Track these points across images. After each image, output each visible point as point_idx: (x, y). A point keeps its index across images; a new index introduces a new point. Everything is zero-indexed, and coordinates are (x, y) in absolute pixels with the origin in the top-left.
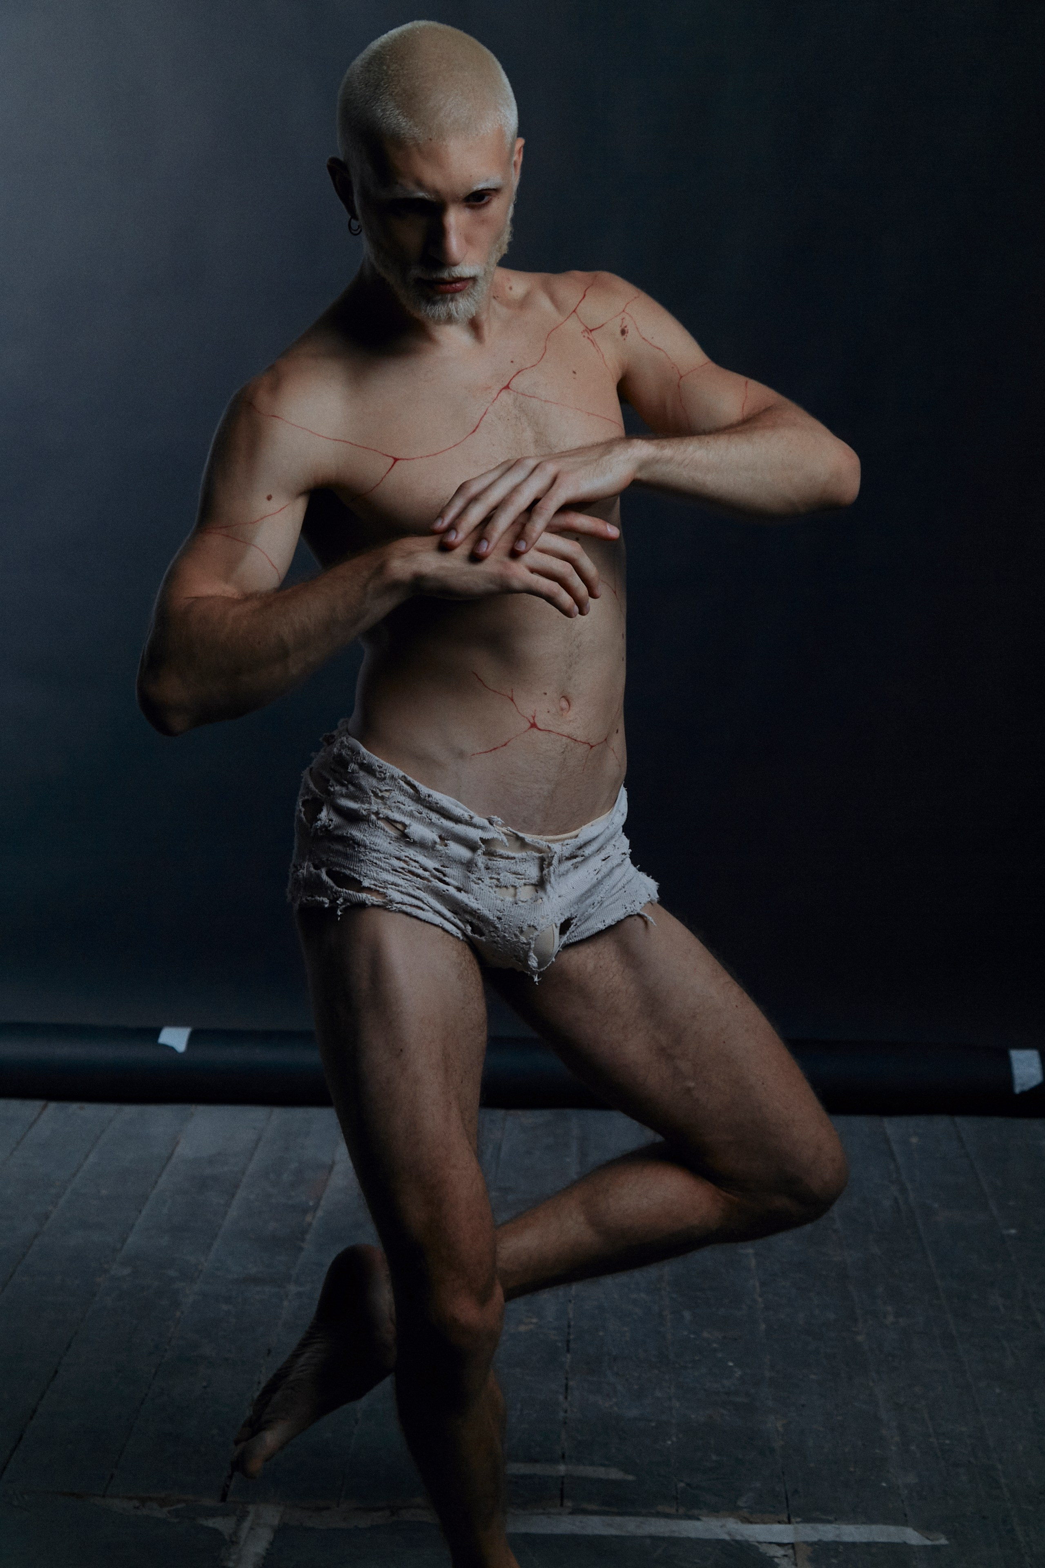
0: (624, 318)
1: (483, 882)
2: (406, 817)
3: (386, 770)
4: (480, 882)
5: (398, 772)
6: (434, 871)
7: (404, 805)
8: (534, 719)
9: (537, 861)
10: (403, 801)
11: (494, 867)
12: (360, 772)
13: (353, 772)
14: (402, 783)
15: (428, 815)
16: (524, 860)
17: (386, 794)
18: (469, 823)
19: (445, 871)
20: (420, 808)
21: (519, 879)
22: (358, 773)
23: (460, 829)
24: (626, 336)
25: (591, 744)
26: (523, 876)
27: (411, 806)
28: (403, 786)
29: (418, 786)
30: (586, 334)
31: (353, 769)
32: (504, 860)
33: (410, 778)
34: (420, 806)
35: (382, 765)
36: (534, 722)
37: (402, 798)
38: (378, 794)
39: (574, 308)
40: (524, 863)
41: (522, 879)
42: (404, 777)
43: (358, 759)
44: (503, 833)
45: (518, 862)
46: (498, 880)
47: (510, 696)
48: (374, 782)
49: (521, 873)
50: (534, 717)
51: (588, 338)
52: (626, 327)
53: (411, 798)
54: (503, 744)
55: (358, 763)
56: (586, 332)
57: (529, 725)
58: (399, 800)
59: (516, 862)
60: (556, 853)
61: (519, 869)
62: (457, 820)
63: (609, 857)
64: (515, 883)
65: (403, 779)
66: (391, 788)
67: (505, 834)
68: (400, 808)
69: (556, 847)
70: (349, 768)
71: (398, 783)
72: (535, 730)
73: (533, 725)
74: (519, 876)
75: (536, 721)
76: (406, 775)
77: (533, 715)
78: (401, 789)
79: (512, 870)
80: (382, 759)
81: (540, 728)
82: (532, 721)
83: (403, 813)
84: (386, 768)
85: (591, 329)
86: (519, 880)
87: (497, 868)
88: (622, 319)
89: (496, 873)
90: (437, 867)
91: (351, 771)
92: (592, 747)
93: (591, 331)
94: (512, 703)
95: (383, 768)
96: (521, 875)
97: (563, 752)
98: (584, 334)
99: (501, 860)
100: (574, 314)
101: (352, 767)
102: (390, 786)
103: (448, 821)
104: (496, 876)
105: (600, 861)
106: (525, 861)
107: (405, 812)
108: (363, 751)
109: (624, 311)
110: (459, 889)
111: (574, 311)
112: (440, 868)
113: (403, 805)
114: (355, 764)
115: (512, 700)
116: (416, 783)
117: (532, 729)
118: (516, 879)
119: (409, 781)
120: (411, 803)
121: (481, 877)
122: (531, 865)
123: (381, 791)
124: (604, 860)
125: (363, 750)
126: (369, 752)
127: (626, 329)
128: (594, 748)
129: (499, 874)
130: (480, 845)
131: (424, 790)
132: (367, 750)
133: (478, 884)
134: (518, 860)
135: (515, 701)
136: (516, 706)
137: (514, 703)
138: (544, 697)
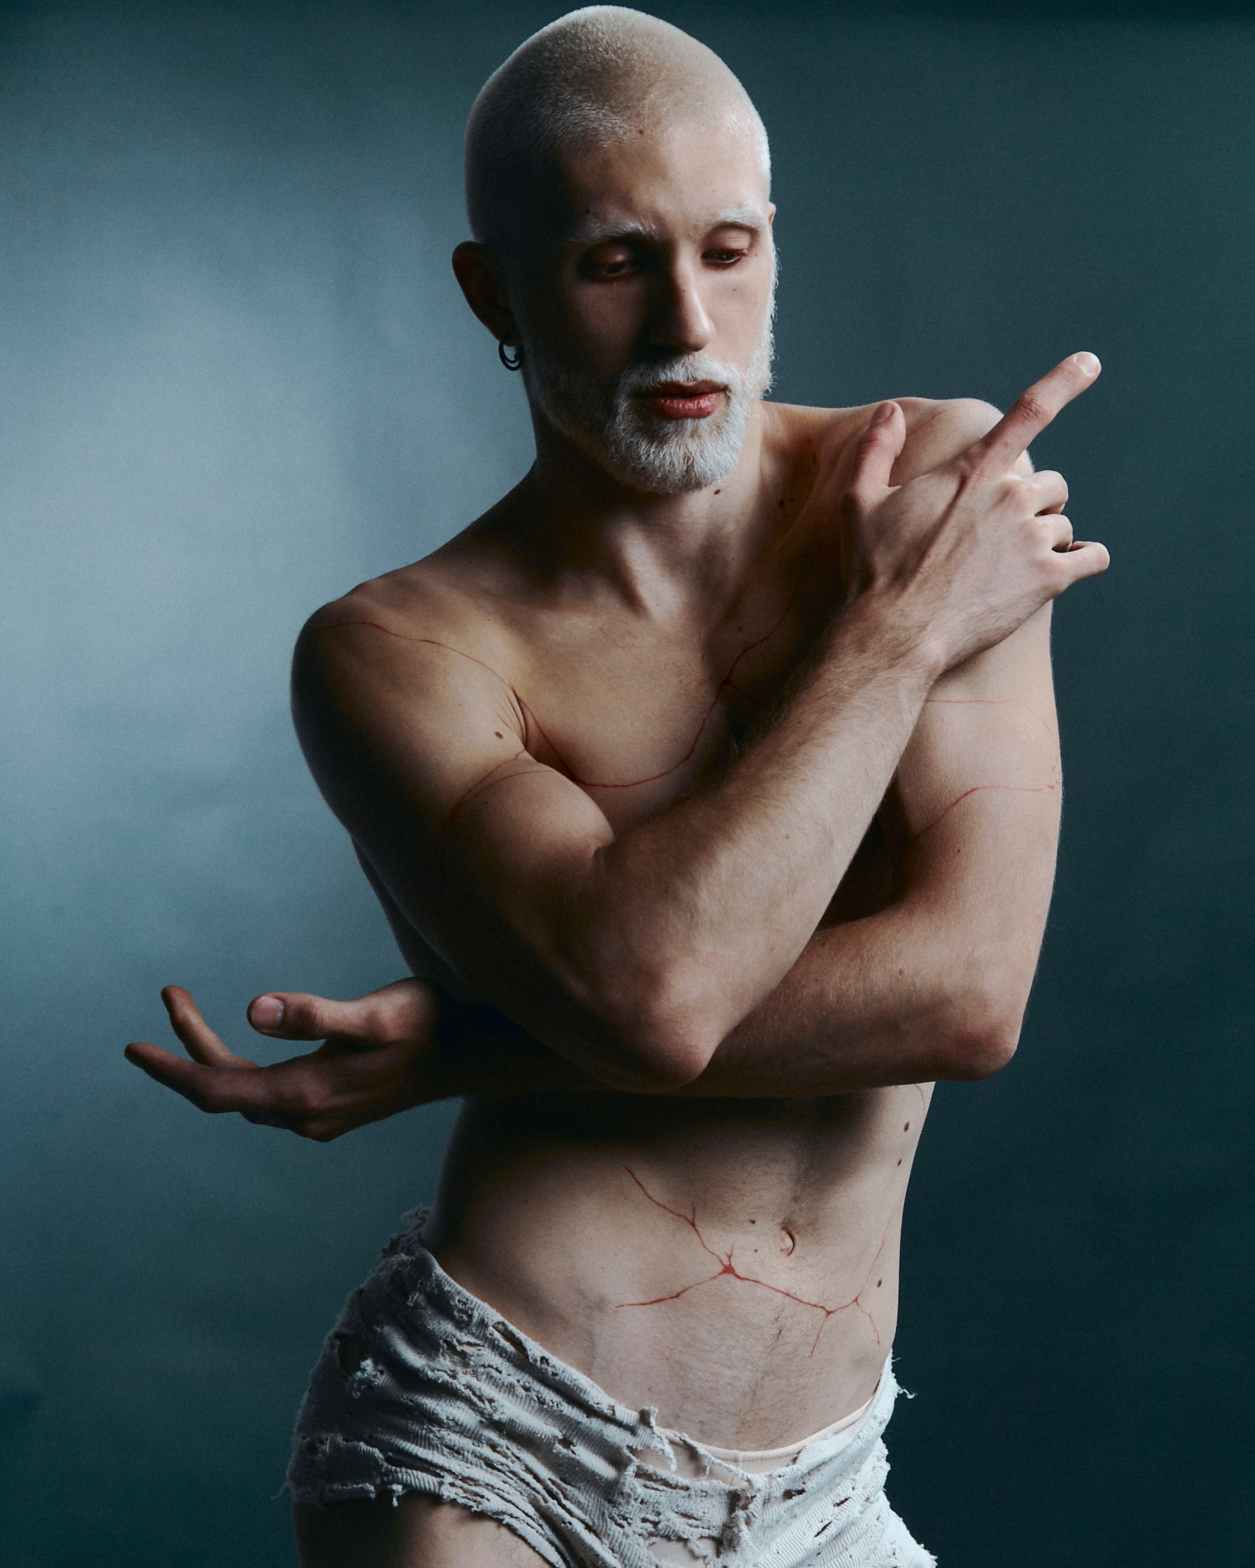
1: (629, 1524)
2: (502, 1394)
3: (472, 1309)
4: (624, 1523)
5: (493, 1315)
6: (549, 1482)
7: (500, 1372)
8: (729, 1260)
9: (725, 1499)
10: (499, 1366)
11: (651, 1500)
12: (428, 1307)
13: (417, 1305)
14: (497, 1335)
15: (539, 1396)
16: (704, 1494)
17: (467, 1349)
18: (610, 1419)
19: (566, 1489)
20: (526, 1379)
21: (691, 1526)
22: (424, 1308)
23: (595, 1424)
25: (827, 1308)
26: (698, 1523)
27: (510, 1374)
28: (498, 1340)
29: (526, 1340)
31: (416, 1301)
32: (669, 1490)
33: (512, 1327)
34: (527, 1376)
35: (467, 1300)
36: (730, 1265)
37: (496, 1360)
38: (455, 1347)
40: (703, 1499)
41: (697, 1527)
42: (503, 1324)
43: (426, 1285)
44: (666, 1438)
45: (694, 1497)
46: (655, 1524)
47: (690, 1218)
48: (449, 1327)
49: (695, 1516)
50: (729, 1257)
53: (512, 1362)
54: (674, 1295)
55: (425, 1291)
57: (721, 1268)
58: (491, 1364)
59: (690, 1495)
60: (759, 1490)
61: (694, 1508)
62: (591, 1411)
63: (846, 1500)
64: (683, 1533)
65: (500, 1327)
66: (478, 1342)
67: (672, 1443)
68: (492, 1377)
69: (759, 1480)
70: (410, 1299)
71: (490, 1334)
72: (730, 1277)
73: (729, 1270)
74: (691, 1521)
75: (733, 1265)
76: (506, 1322)
77: (729, 1254)
78: (495, 1347)
79: (681, 1509)
80: (468, 1290)
81: (739, 1274)
82: (726, 1262)
83: (497, 1386)
84: (472, 1306)
86: (692, 1529)
87: (657, 1502)
89: (653, 1511)
90: (553, 1478)
91: (412, 1305)
92: (829, 1313)
94: (692, 1229)
95: (467, 1306)
96: (697, 1519)
97: (777, 1319)
99: (665, 1488)
101: (415, 1298)
102: (477, 1338)
103: (575, 1409)
104: (652, 1518)
105: (831, 1507)
106: (705, 1496)
107: (500, 1385)
108: (437, 1272)
110: (589, 1528)
112: (559, 1481)
113: (498, 1373)
114: (421, 1293)
115: (693, 1225)
116: (521, 1336)
117: (726, 1276)
118: (688, 1527)
119: (511, 1332)
120: (512, 1370)
121: (627, 1515)
122: (715, 1503)
123: (460, 1343)
124: (838, 1505)
125: (439, 1270)
126: (447, 1276)
128: (832, 1315)
129: (658, 1514)
130: (629, 1458)
131: (535, 1349)
132: (445, 1271)
133: (622, 1527)
134: (692, 1493)
135: (697, 1227)
136: (699, 1236)
137: (696, 1230)
138: (752, 1227)
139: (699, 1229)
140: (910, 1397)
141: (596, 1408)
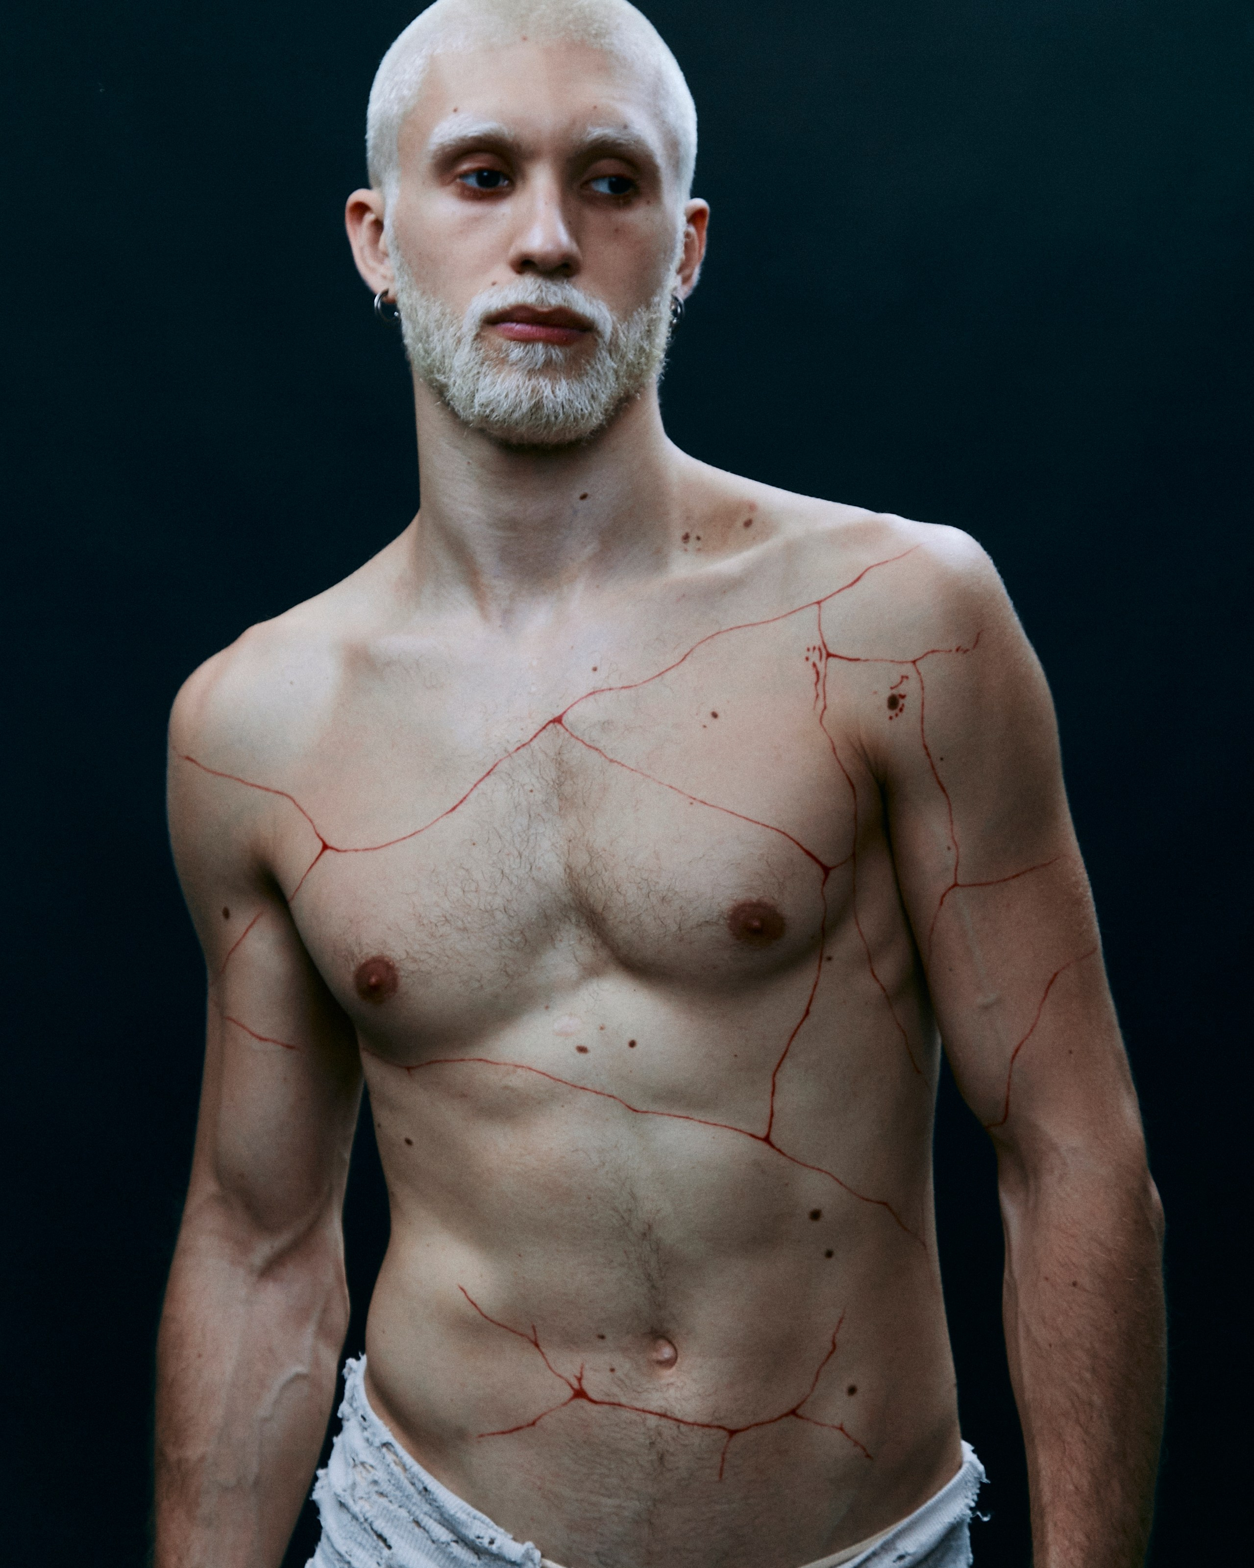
0: (907, 677)
8: (580, 1382)
24: (897, 715)
25: (728, 1428)
30: (815, 657)
36: (581, 1388)
39: (822, 597)
47: (530, 1340)
50: (579, 1380)
51: (814, 665)
52: (903, 697)
54: (530, 1422)
56: (817, 652)
57: (572, 1392)
72: (583, 1402)
73: (580, 1394)
75: (584, 1387)
77: (579, 1376)
81: (594, 1398)
82: (577, 1385)
85: (831, 651)
88: (903, 677)
92: (733, 1432)
93: (829, 655)
94: (537, 1350)
98: (810, 654)
100: (816, 607)
109: (914, 662)
111: (819, 603)
115: (537, 1345)
117: (578, 1401)
127: (901, 701)
128: (740, 1433)
135: (541, 1348)
136: (544, 1357)
137: (540, 1351)
138: (601, 1343)
139: (543, 1350)
140: (986, 1519)
141: (478, 1543)
